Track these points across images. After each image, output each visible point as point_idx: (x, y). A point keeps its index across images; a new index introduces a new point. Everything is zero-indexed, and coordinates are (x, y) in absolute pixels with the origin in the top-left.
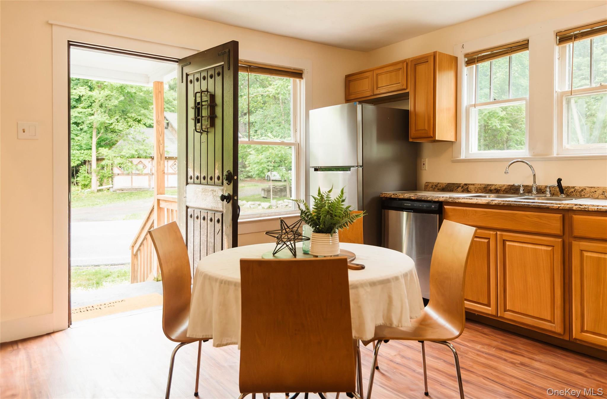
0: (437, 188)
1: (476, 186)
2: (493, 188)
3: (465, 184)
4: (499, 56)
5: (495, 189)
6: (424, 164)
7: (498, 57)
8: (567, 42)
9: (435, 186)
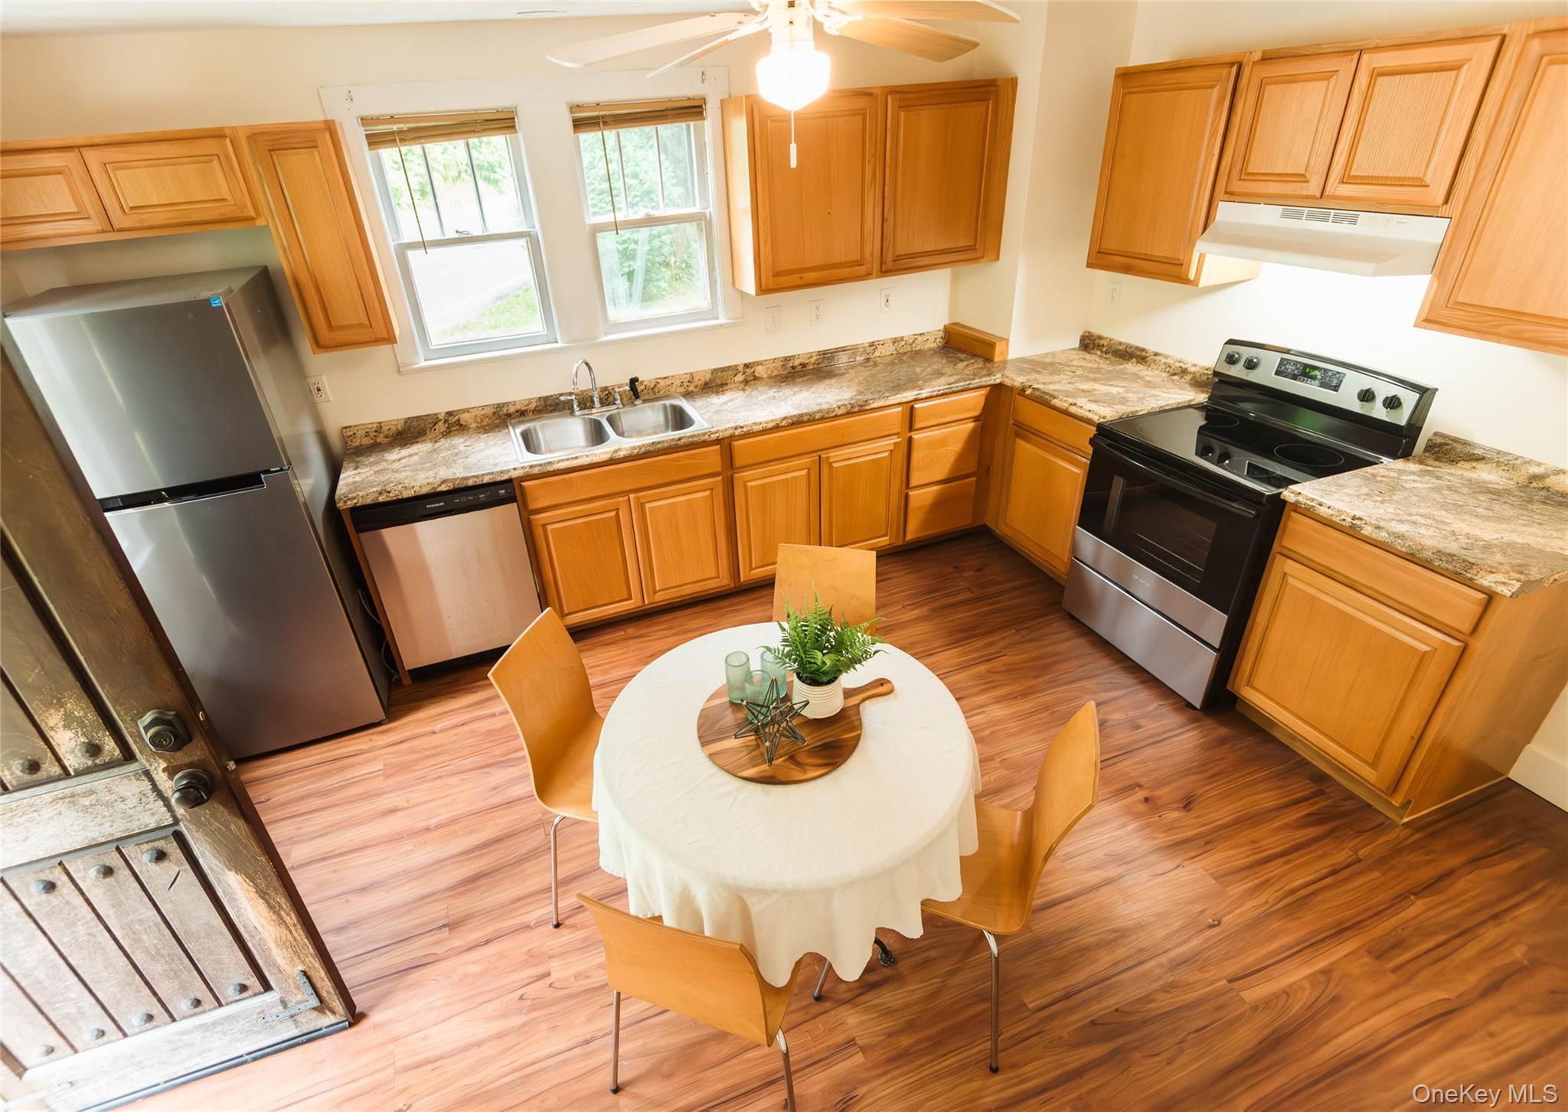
0: (381, 434)
1: (475, 412)
2: (512, 409)
3: (447, 413)
4: (439, 139)
5: (517, 412)
6: (319, 390)
7: (436, 139)
8: (588, 129)
9: (376, 431)
